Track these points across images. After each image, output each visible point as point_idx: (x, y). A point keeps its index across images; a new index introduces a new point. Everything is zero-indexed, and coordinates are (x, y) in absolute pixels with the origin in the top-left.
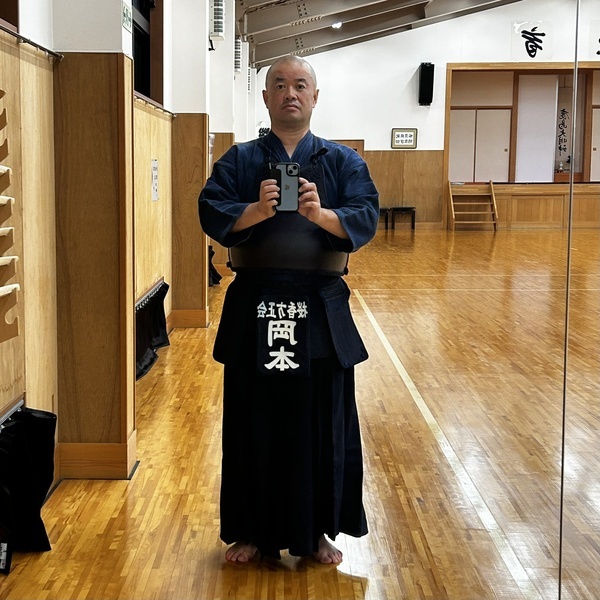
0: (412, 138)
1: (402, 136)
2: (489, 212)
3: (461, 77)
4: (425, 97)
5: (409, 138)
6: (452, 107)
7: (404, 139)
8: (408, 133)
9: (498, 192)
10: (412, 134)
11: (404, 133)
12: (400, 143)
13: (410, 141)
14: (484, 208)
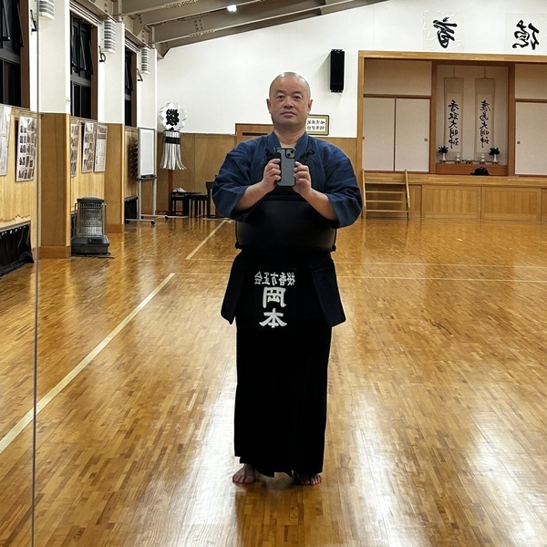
0: (324, 125)
1: (313, 122)
2: (403, 202)
3: (373, 65)
4: (337, 84)
5: (320, 125)
6: (364, 95)
7: (315, 125)
8: (320, 120)
9: (413, 181)
10: (324, 120)
11: (315, 120)
12: (312, 129)
13: (322, 128)
14: (399, 197)
